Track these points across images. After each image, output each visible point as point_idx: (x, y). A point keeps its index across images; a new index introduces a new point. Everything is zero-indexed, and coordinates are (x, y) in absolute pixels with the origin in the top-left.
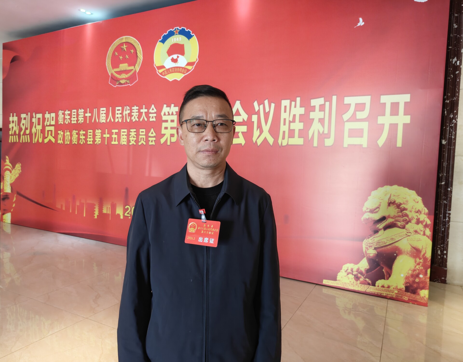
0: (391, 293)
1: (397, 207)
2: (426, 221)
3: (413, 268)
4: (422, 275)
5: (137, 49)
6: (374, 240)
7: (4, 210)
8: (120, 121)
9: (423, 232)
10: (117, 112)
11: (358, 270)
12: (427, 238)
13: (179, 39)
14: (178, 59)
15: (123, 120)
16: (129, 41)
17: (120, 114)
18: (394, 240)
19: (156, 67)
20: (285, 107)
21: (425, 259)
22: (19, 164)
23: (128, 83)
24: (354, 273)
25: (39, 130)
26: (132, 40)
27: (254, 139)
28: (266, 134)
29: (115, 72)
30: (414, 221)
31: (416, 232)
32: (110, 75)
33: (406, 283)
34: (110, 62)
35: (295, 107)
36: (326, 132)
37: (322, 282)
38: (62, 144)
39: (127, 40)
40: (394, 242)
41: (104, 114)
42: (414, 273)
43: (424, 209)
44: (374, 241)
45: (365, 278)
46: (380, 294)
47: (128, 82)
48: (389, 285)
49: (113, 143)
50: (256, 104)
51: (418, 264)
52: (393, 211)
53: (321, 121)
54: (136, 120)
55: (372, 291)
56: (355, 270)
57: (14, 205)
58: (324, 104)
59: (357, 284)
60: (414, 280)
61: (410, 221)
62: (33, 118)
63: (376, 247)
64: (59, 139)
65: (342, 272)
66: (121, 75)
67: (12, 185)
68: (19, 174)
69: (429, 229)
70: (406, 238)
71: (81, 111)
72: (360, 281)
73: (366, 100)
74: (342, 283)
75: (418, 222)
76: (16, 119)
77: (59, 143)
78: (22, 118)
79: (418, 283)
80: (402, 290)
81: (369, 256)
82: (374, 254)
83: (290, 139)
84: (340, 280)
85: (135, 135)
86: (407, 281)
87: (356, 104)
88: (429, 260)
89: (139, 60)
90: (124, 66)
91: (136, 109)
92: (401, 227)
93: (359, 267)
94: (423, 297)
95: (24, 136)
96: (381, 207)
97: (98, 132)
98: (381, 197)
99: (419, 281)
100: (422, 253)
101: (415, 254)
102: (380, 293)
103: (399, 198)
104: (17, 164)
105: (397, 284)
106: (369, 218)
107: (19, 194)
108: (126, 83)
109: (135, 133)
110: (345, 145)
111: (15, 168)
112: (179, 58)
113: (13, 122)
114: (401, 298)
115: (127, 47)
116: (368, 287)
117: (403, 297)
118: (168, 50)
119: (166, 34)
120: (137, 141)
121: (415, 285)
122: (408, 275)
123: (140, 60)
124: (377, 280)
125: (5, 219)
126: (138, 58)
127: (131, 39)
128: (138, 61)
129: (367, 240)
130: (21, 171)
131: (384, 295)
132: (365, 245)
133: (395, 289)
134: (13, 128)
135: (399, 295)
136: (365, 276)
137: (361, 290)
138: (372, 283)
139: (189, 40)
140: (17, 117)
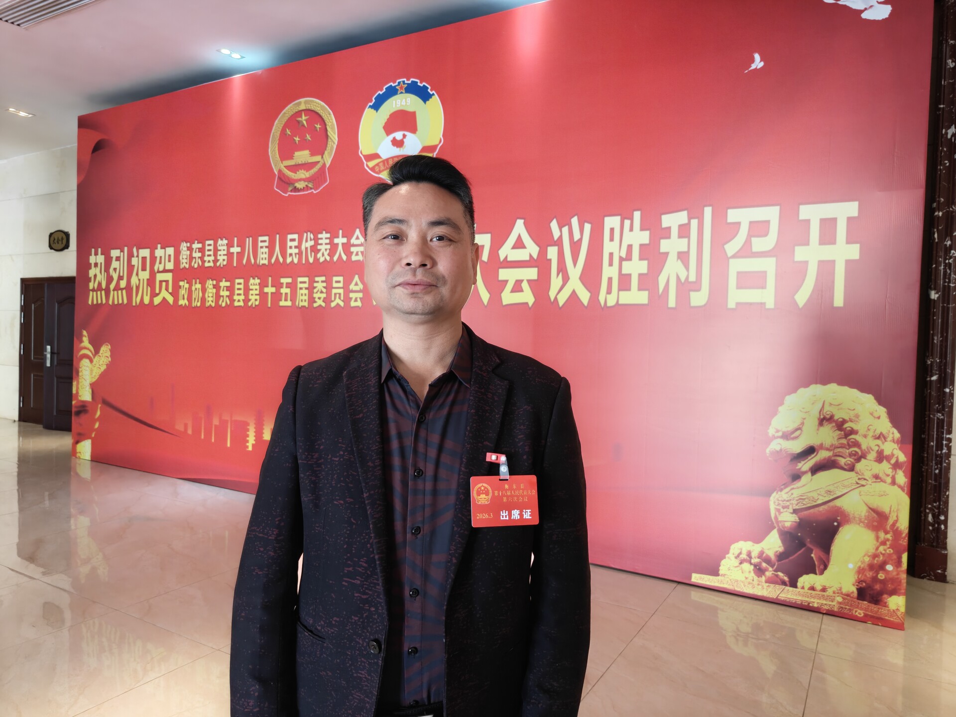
0: (830, 601)
1: (837, 427)
2: (895, 456)
3: (872, 551)
4: (892, 565)
5: (326, 122)
6: (792, 494)
7: (79, 434)
8: (296, 261)
9: (891, 478)
10: (289, 244)
11: (761, 555)
12: (899, 490)
13: (406, 102)
14: (405, 140)
15: (300, 259)
16: (312, 107)
17: (296, 247)
18: (832, 494)
19: (364, 156)
20: (612, 230)
21: (897, 533)
22: (107, 345)
23: (311, 189)
24: (753, 561)
25: (143, 280)
26: (317, 105)
27: (552, 294)
28: (575, 284)
29: (286, 167)
30: (872, 455)
31: (876, 477)
32: (276, 173)
33: (859, 583)
34: (277, 149)
35: (631, 229)
36: (692, 278)
37: (690, 578)
38: (187, 307)
39: (309, 106)
40: (832, 497)
41: (264, 247)
42: (876, 562)
43: (891, 432)
44: (793, 496)
45: (776, 571)
46: (806, 604)
47: (310, 185)
48: (825, 586)
49: (282, 303)
50: (554, 225)
51: (883, 543)
52: (828, 436)
53: (683, 257)
54: (325, 259)
55: (790, 598)
56: (755, 554)
57: (97, 425)
58: (689, 224)
59: (760, 583)
60: (874, 575)
61: (863, 456)
62: (133, 256)
63: (797, 507)
64: (181, 297)
65: (729, 558)
66: (296, 173)
67: (93, 386)
68: (107, 365)
69: (904, 472)
70: (857, 491)
71: (222, 243)
72: (765, 577)
73: (771, 214)
74: (730, 580)
75: (881, 457)
76: (101, 259)
77: (182, 305)
78: (112, 257)
79: (883, 582)
80: (852, 595)
81: (784, 527)
82: (794, 523)
83: (621, 293)
84: (725, 575)
85: (324, 287)
86: (861, 577)
87: (751, 223)
88: (904, 535)
89: (330, 143)
90: (302, 156)
91: (326, 238)
92: (846, 467)
93: (763, 548)
94: (893, 610)
95: (116, 292)
96: (804, 428)
97: (254, 283)
98: (804, 408)
99: (886, 578)
100: (891, 521)
101: (875, 524)
102: (807, 601)
103: (841, 409)
104: (104, 346)
105: (841, 583)
106: (781, 450)
107: (105, 403)
108: (307, 188)
109: (324, 284)
110: (731, 305)
111: (100, 354)
112: (407, 137)
113: (96, 265)
114: (851, 613)
115: (308, 118)
116: (781, 590)
117: (853, 610)
118: (386, 123)
119: (381, 93)
120: (328, 300)
121: (878, 587)
122: (862, 566)
123: (333, 143)
124: (801, 576)
125: (80, 453)
126: (329, 140)
127: (315, 104)
128: (328, 146)
129: (777, 493)
130: (110, 359)
131: (816, 605)
132: (775, 505)
133: (837, 595)
134: (95, 276)
135: (846, 605)
136: (775, 567)
137: (768, 596)
138: (790, 582)
139: (425, 103)
140: (103, 257)
